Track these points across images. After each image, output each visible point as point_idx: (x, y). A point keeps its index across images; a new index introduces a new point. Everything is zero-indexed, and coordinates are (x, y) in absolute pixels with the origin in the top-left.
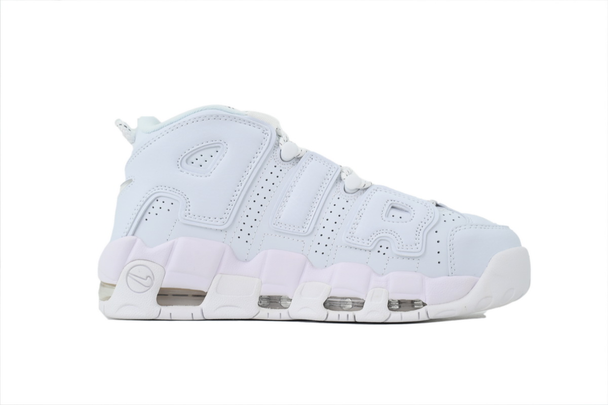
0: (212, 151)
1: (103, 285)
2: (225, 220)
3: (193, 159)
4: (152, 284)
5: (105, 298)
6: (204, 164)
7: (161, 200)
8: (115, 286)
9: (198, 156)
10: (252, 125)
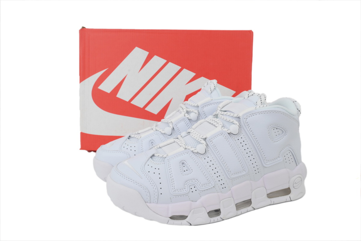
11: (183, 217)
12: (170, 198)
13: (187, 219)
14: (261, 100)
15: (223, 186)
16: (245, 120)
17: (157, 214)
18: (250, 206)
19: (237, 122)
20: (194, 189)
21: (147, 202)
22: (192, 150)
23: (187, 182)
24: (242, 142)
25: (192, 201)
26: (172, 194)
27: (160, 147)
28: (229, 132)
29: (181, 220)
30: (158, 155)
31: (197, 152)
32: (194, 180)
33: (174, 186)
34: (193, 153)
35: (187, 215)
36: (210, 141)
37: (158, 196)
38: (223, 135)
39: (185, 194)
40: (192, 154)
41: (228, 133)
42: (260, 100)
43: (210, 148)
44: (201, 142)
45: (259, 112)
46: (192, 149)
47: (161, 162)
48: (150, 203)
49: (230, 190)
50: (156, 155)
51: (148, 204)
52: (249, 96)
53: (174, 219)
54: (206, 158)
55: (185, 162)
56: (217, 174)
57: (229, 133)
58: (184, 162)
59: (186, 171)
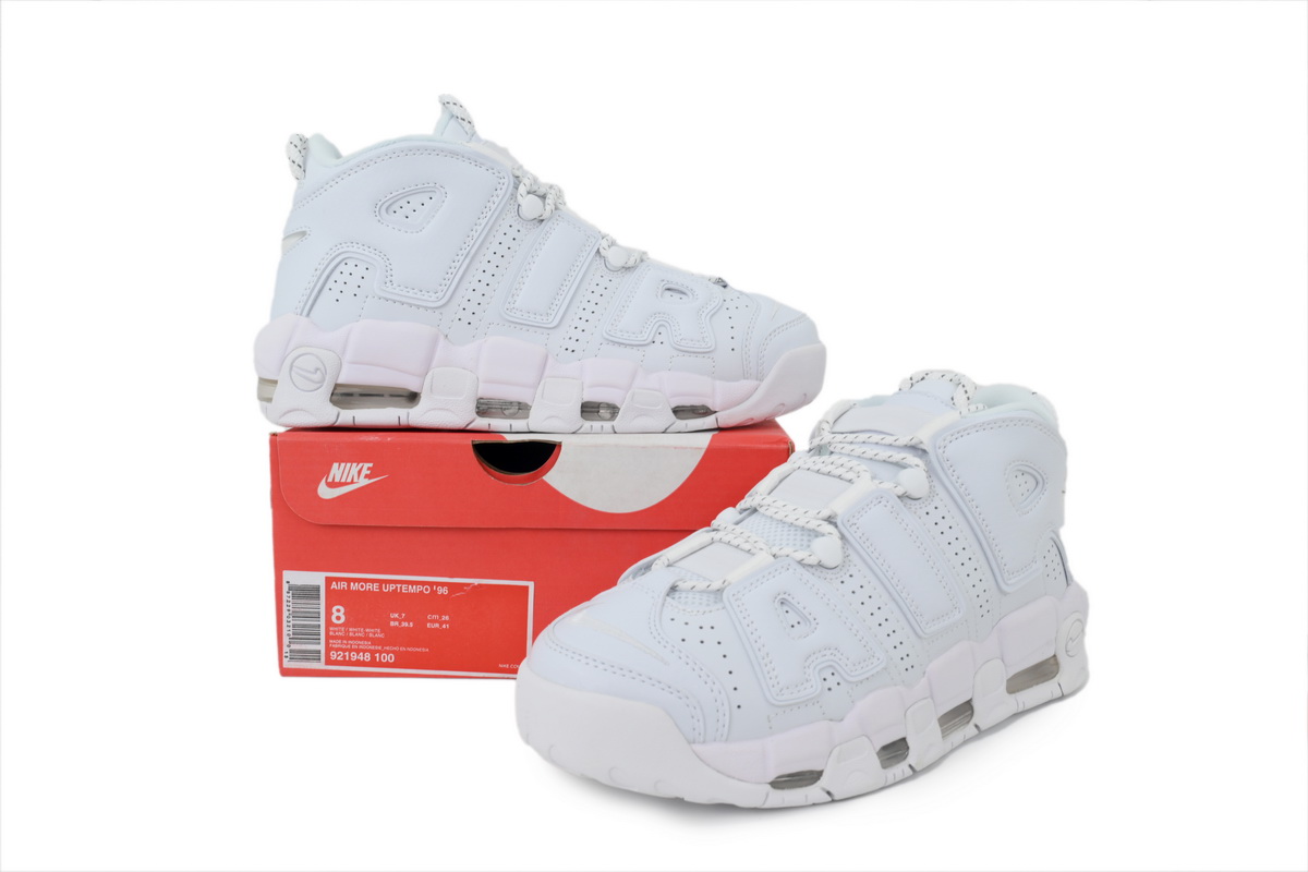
0: (424, 198)
1: (263, 381)
2: (440, 294)
3: (396, 207)
4: (323, 380)
5: (265, 399)
6: (411, 214)
7: (351, 263)
8: (275, 382)
9: (403, 202)
10: (474, 163)
11: (809, 777)
12: (768, 717)
13: (823, 782)
14: (966, 392)
15: (907, 663)
16: (941, 451)
17: (729, 776)
18: (968, 722)
19: (917, 461)
20: (832, 681)
21: (694, 742)
22: (799, 559)
23: (811, 659)
24: (940, 521)
25: (831, 720)
26: (774, 702)
27: (671, 561)
28: (900, 491)
29: (801, 786)
30: (689, 584)
31: (815, 563)
32: (828, 652)
33: (776, 677)
34: (804, 566)
35: (819, 769)
36: (850, 523)
37: (730, 714)
38: (884, 502)
39: (812, 699)
40: (800, 569)
41: (899, 497)
42: (963, 390)
43: (851, 545)
44: (818, 529)
45: (975, 426)
46: (799, 555)
47: (708, 605)
48: (704, 742)
49: (924, 673)
50: (681, 585)
51: (697, 747)
52: (914, 381)
53: (783, 788)
54: (846, 578)
55: (789, 599)
56: (887, 628)
57: (900, 493)
58: (786, 596)
59: (796, 624)
